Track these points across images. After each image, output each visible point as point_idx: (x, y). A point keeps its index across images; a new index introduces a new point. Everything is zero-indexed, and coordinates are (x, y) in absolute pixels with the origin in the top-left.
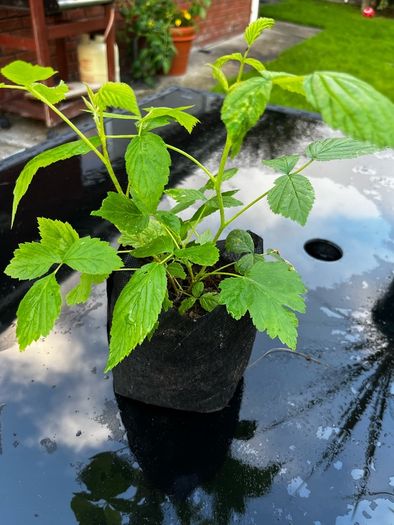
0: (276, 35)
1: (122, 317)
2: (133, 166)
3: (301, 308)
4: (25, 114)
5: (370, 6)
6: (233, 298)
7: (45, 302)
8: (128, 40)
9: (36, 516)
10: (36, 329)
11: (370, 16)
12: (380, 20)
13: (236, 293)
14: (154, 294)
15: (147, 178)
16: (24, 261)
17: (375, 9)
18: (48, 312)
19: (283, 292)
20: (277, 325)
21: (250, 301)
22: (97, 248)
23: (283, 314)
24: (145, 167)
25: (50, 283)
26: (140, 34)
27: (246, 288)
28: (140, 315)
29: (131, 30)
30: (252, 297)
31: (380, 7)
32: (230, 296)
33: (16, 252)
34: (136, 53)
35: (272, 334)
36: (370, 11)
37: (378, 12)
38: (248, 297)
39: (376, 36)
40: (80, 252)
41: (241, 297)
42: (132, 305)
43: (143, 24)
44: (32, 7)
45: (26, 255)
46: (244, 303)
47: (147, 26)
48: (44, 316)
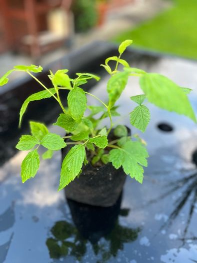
1: (66, 168)
2: (71, 103)
3: (146, 165)
6: (115, 159)
7: (33, 162)
9: (30, 250)
10: (29, 174)
13: (117, 156)
14: (79, 159)
15: (77, 108)
16: (24, 143)
18: (34, 167)
19: (138, 156)
20: (135, 171)
21: (123, 160)
22: (55, 138)
23: (137, 167)
24: (76, 103)
25: (35, 153)
27: (122, 155)
28: (73, 168)
30: (124, 158)
32: (114, 158)
33: (21, 139)
35: (132, 176)
38: (122, 158)
40: (48, 139)
41: (119, 158)
42: (70, 163)
45: (25, 140)
46: (120, 161)
48: (32, 168)
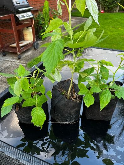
0: (77, 21)
4: (11, 51)
5: (103, 10)
8: (36, 27)
11: (103, 13)
12: (106, 14)
17: (104, 10)
26: (40, 25)
29: (37, 24)
31: (106, 10)
34: (39, 31)
36: (103, 11)
37: (105, 11)
39: (106, 19)
43: (41, 22)
44: (12, 21)
47: (42, 23)
